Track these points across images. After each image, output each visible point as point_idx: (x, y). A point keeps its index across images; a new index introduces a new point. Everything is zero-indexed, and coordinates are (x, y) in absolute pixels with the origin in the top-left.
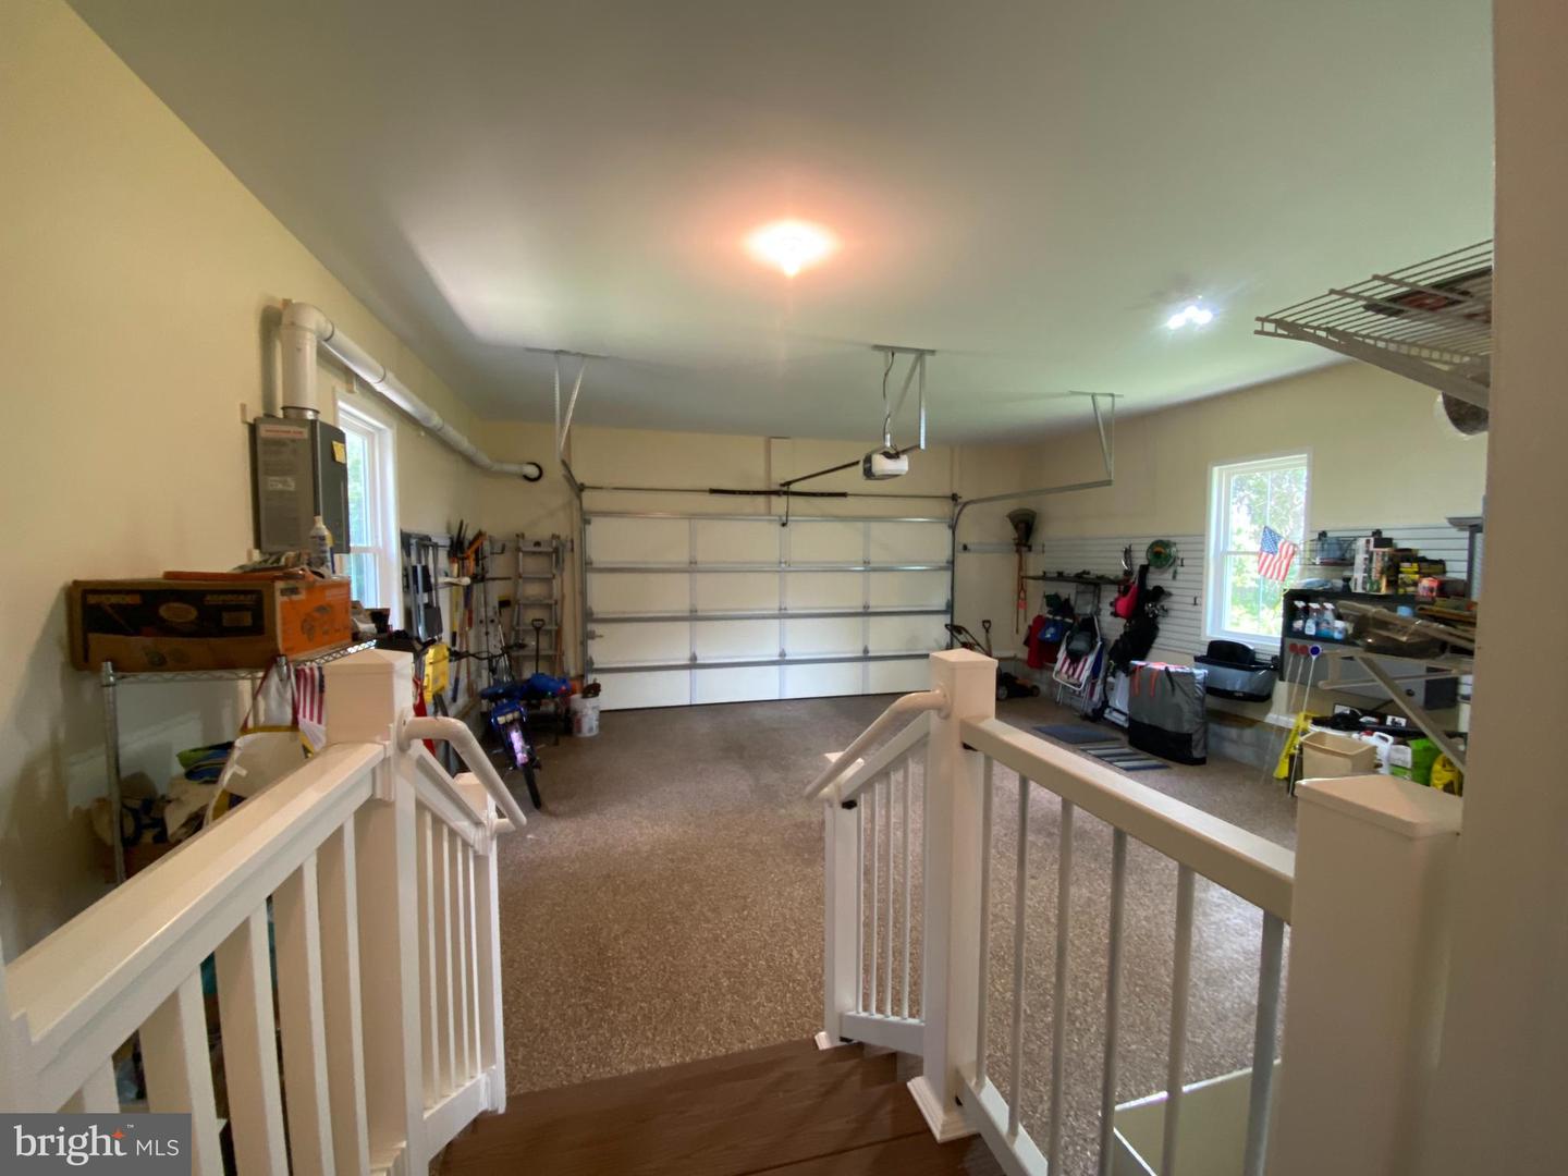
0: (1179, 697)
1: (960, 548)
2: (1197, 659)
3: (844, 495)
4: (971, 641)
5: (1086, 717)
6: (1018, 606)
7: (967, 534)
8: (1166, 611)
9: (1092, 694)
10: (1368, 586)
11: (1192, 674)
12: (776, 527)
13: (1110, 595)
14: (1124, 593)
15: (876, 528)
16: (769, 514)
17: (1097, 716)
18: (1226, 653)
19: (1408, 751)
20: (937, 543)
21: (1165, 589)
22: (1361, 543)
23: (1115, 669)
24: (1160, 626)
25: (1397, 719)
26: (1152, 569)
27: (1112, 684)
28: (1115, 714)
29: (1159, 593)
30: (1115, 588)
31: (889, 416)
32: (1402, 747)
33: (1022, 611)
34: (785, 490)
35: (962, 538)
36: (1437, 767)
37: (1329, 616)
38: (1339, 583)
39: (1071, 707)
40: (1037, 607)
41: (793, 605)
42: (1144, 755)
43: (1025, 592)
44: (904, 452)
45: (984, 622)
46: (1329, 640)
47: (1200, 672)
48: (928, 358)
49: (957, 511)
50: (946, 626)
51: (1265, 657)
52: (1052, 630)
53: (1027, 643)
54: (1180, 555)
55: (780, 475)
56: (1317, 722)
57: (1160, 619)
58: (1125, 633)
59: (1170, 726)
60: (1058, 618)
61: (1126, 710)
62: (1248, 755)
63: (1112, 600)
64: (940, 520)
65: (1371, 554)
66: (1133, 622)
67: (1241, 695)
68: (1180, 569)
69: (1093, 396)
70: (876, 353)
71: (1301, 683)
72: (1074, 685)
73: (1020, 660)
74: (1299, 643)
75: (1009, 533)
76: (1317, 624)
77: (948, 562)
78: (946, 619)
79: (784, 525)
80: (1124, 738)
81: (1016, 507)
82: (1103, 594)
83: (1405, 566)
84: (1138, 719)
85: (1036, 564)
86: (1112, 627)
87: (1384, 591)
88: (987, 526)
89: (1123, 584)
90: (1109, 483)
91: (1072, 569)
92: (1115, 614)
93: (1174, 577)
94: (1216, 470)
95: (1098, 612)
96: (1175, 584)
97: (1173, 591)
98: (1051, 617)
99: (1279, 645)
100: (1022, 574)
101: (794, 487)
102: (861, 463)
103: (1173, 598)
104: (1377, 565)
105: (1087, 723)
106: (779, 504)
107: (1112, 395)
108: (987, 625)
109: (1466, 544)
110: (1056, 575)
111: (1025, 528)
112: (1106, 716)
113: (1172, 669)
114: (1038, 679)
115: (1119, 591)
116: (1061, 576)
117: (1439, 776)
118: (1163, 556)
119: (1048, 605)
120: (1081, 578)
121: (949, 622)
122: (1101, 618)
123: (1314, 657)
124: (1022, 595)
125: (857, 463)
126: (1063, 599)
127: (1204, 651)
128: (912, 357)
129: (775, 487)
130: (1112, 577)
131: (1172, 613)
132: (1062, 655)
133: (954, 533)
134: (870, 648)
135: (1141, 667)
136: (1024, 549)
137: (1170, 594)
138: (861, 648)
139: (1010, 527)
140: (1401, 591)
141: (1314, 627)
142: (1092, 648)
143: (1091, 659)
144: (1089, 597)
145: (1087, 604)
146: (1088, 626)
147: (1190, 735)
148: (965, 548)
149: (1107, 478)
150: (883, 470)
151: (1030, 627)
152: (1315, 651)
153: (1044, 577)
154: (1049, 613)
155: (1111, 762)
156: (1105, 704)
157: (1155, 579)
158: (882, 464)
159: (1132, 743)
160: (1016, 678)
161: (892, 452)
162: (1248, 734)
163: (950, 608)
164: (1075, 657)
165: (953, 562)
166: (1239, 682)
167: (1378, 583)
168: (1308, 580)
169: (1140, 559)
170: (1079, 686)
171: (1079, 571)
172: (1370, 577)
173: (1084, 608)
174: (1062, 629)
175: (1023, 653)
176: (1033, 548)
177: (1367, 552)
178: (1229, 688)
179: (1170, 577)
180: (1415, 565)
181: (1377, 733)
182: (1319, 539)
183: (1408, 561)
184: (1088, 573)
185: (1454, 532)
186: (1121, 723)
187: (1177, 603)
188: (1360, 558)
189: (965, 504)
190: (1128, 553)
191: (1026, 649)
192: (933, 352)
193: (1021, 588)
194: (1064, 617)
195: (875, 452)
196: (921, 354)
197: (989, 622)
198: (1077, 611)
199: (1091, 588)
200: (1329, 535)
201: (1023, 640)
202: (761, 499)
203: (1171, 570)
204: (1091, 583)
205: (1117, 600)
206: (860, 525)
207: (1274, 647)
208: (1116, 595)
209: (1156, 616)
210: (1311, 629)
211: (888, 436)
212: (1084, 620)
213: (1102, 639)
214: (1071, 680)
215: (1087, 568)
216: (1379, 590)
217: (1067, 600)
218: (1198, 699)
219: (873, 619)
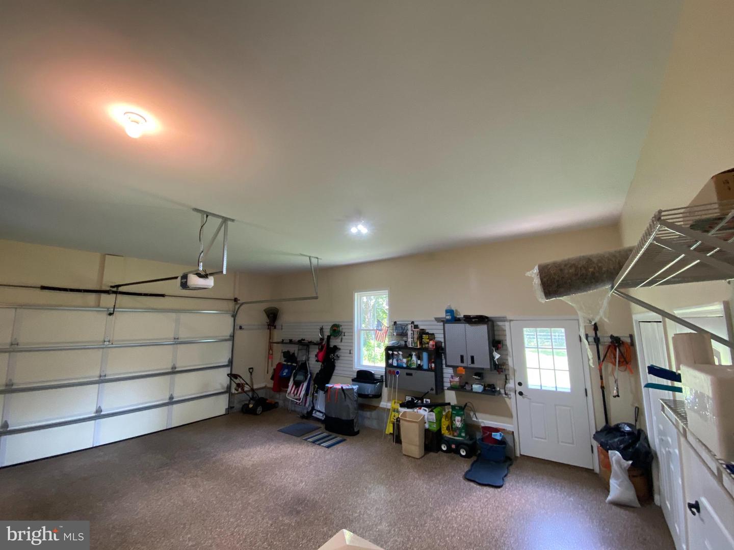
0: (348, 402)
1: (238, 327)
2: (354, 380)
3: (163, 296)
4: (243, 382)
5: (303, 417)
6: (269, 358)
7: (241, 320)
8: (339, 357)
9: (305, 403)
10: (413, 345)
11: (353, 389)
12: (104, 316)
13: (314, 351)
14: (321, 350)
15: (184, 317)
16: (98, 306)
17: (309, 416)
18: (364, 376)
19: (434, 414)
20: (225, 325)
21: (338, 347)
22: (409, 326)
23: (317, 389)
24: (336, 365)
25: (427, 400)
26: (332, 337)
27: (316, 396)
28: (318, 413)
29: (336, 349)
30: (317, 347)
31: (202, 252)
32: (432, 413)
33: (270, 361)
34: (115, 290)
35: (239, 322)
36: (443, 420)
37: (401, 357)
38: (403, 343)
39: (295, 411)
40: (278, 358)
41: (111, 373)
42: (334, 435)
43: (272, 350)
44: (211, 274)
45: (250, 369)
46: (402, 368)
47: (355, 387)
48: (229, 223)
49: (237, 307)
50: (228, 375)
51: (378, 376)
52: (286, 371)
53: (272, 378)
54: (344, 331)
55: (111, 279)
56: (402, 405)
57: (336, 361)
58: (321, 369)
59: (344, 417)
60: (289, 364)
61: (323, 410)
62: (374, 424)
63: (316, 353)
64: (227, 312)
65: (414, 331)
66: (325, 364)
67: (371, 396)
68: (344, 337)
69: (310, 257)
70: (195, 213)
71: (394, 388)
72: (297, 399)
73: (269, 388)
74: (392, 369)
75: (264, 319)
76: (397, 361)
77: (230, 336)
78: (227, 370)
79: (110, 314)
80: (323, 426)
81: (268, 307)
82: (310, 349)
83: (424, 336)
84: (329, 415)
85: (278, 336)
86: (315, 366)
87: (419, 347)
88: (253, 316)
89: (319, 344)
90: (316, 298)
91: (296, 338)
92: (317, 361)
93: (341, 341)
94: (356, 294)
95: (308, 359)
96: (342, 344)
97: (340, 347)
98: (285, 363)
99: (384, 370)
100: (271, 341)
101: (121, 289)
102: (179, 279)
103: (341, 351)
104: (416, 336)
105: (305, 420)
106: (108, 300)
107: (317, 258)
108: (251, 370)
109: (442, 327)
110: (289, 341)
111: (273, 316)
112: (313, 415)
113: (344, 388)
114: (278, 398)
115: (319, 349)
116: (291, 342)
117: (445, 423)
118: (336, 331)
119: (284, 357)
120: (301, 342)
121: (229, 372)
122: (310, 362)
123: (397, 376)
124: (271, 352)
125: (176, 278)
126: (291, 354)
127: (355, 375)
128: (220, 220)
129: (104, 288)
130: (315, 342)
131: (341, 358)
132: (291, 383)
133: (234, 320)
134: (175, 395)
135: (331, 387)
136: (272, 328)
137: (340, 349)
138: (168, 397)
139: (265, 316)
140: (424, 346)
141: (396, 362)
142: (306, 379)
143: (305, 385)
144: (304, 351)
145: (303, 356)
146: (304, 367)
147: (353, 420)
148: (241, 328)
149: (315, 296)
150: (194, 285)
151: (274, 369)
152: (398, 373)
153: (283, 342)
154: (285, 361)
155: (319, 444)
156: (313, 408)
157: (333, 343)
158: (194, 281)
159: (327, 429)
160: (267, 400)
161: (203, 273)
162: (374, 414)
163: (231, 363)
164: (297, 384)
165: (233, 336)
166: (370, 389)
167: (417, 343)
168: (393, 342)
169: (327, 332)
170: (299, 400)
171: (300, 339)
172: (414, 340)
173: (302, 358)
174: (291, 368)
175: (271, 384)
176: (277, 327)
177: (412, 330)
178: (366, 393)
179: (340, 341)
180: (427, 336)
181: (423, 408)
182: (394, 325)
183: (425, 334)
184: (304, 340)
185: (436, 323)
186: (321, 418)
187: (342, 353)
188: (410, 333)
189: (242, 304)
190: (322, 329)
191: (272, 382)
192: (233, 220)
193: (270, 348)
194: (292, 363)
195: (190, 272)
196: (225, 220)
197: (252, 368)
198: (298, 360)
199: (305, 347)
200: (398, 323)
201: (271, 377)
202: (93, 296)
203: (340, 337)
204: (305, 345)
205: (318, 353)
206: (173, 315)
207: (383, 372)
208: (317, 350)
209: (334, 360)
210: (395, 364)
211: (201, 264)
212: (302, 364)
213: (311, 373)
214: (296, 397)
215: (303, 337)
216: (417, 346)
217: (294, 353)
218: (355, 401)
219: (178, 376)
